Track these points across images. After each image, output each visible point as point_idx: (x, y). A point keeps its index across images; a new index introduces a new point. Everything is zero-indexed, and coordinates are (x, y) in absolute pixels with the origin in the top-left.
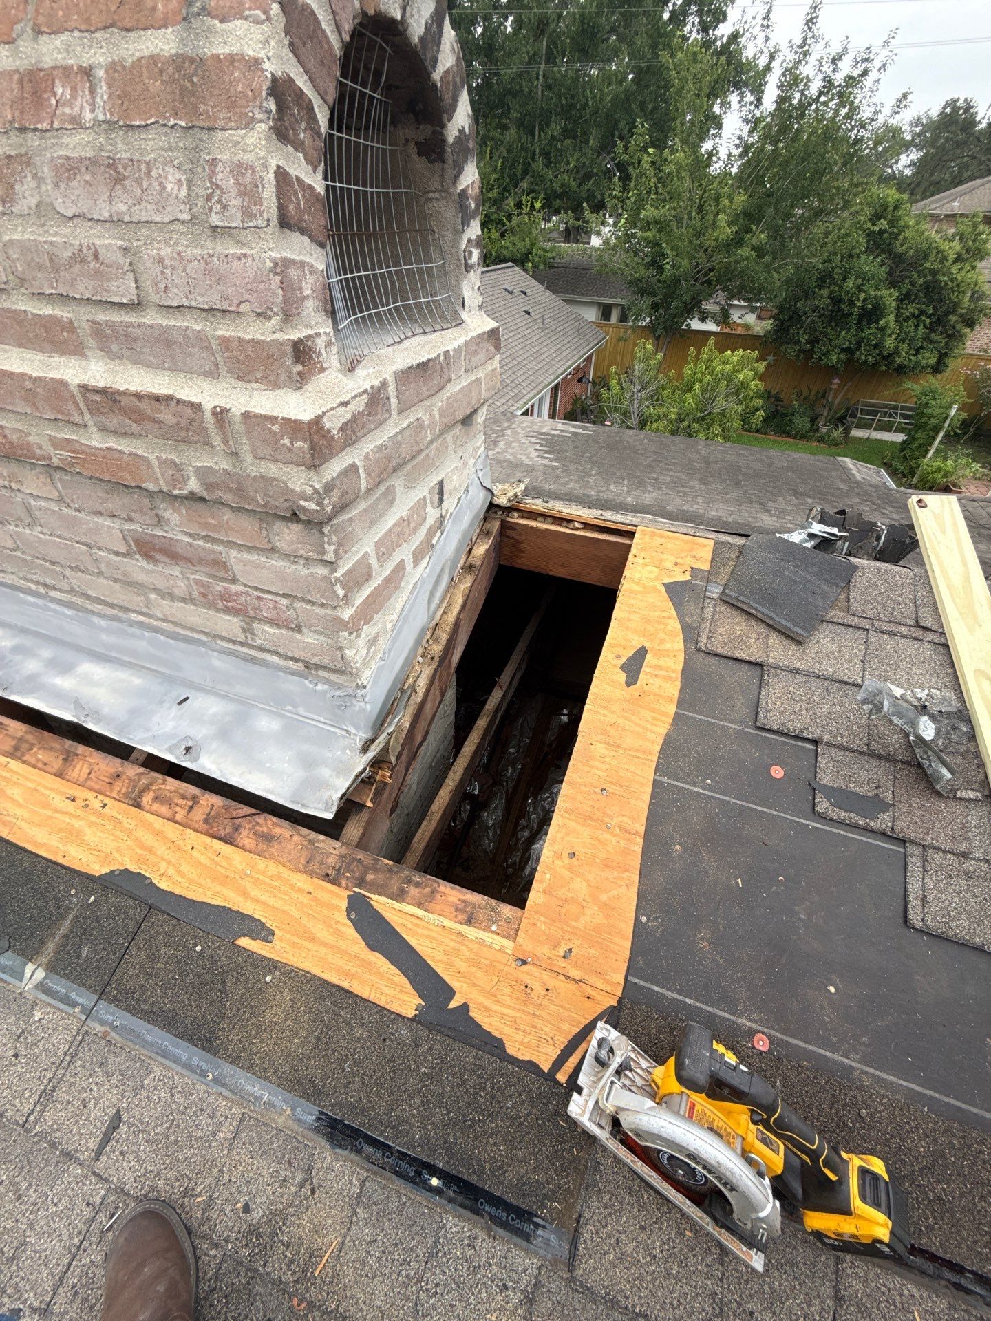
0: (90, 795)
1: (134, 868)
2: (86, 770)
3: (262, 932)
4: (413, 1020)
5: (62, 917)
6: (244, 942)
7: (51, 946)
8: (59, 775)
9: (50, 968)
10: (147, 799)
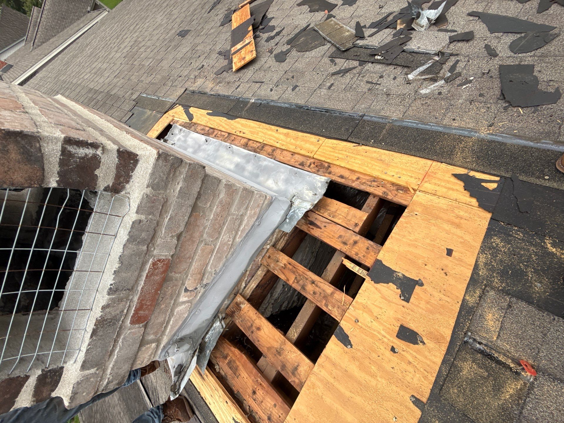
0: (239, 134)
1: (230, 121)
2: (241, 142)
3: (208, 114)
4: (191, 107)
5: (247, 110)
6: (211, 112)
7: (249, 105)
8: (250, 140)
9: (249, 102)
10: (227, 135)
